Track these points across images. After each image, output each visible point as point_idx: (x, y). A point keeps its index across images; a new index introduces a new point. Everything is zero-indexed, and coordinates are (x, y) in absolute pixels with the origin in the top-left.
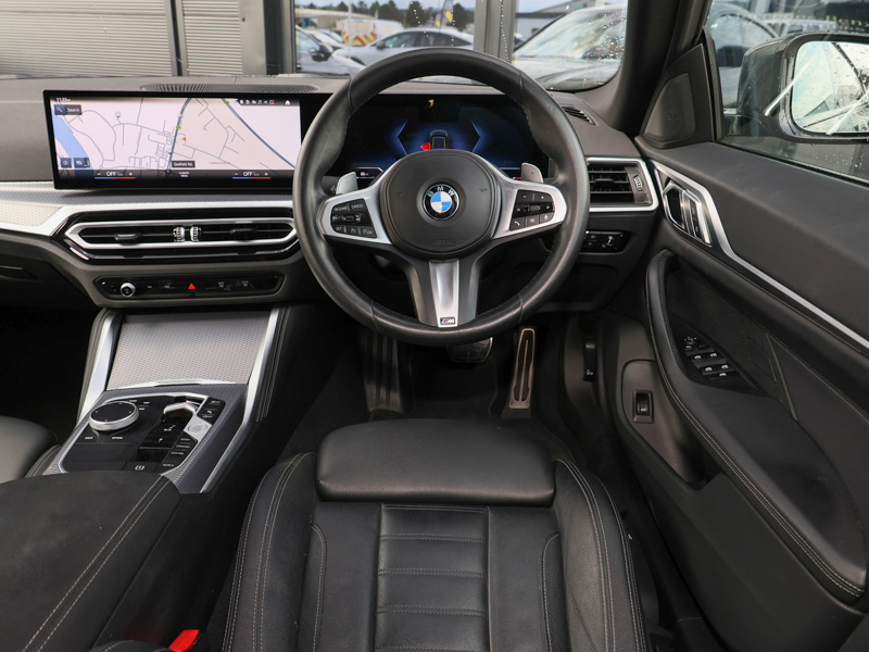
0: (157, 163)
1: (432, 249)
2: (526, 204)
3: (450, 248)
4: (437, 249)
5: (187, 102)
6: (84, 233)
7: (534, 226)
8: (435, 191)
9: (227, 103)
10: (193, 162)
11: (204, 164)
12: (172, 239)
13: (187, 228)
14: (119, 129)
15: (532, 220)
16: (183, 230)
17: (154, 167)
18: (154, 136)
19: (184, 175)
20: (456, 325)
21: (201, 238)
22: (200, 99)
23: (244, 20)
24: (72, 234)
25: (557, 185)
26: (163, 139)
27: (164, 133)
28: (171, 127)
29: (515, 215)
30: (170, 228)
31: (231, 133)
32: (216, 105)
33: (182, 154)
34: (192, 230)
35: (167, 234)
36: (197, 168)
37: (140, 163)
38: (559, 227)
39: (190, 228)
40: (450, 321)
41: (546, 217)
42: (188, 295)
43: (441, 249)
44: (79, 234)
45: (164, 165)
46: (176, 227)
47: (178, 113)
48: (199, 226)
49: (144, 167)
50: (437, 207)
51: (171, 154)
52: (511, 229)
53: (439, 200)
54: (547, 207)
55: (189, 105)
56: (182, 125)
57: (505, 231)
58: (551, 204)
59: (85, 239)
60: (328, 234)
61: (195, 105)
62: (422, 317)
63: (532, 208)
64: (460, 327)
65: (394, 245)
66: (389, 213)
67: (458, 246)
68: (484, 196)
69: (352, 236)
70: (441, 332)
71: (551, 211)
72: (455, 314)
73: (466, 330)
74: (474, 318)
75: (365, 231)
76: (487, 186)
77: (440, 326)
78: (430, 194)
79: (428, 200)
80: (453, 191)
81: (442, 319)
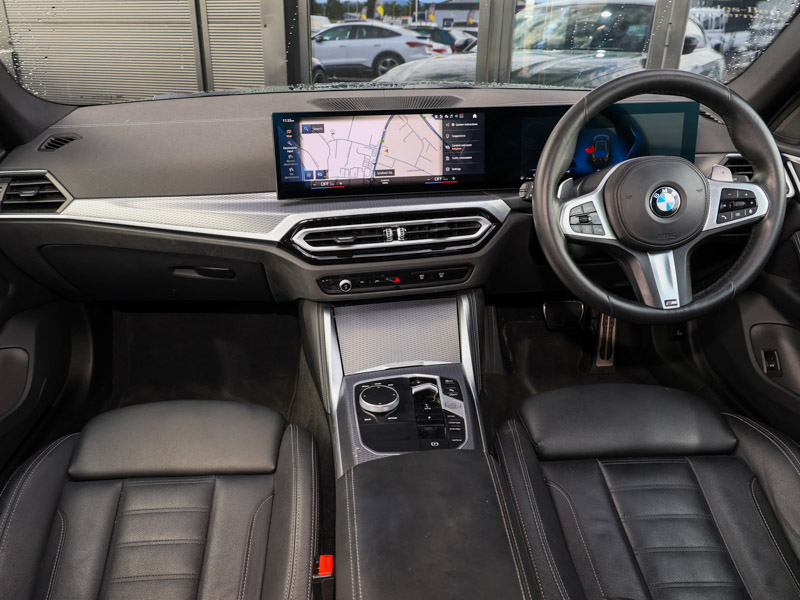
0: (362, 172)
1: (656, 242)
2: (731, 200)
3: (671, 241)
4: (660, 242)
5: (391, 119)
6: (307, 238)
7: (738, 219)
8: (659, 192)
9: (424, 118)
10: (393, 171)
11: (402, 172)
12: (384, 239)
13: (394, 229)
14: (333, 145)
15: (738, 214)
16: (391, 231)
17: (360, 176)
18: (363, 150)
19: (385, 182)
20: (678, 306)
21: (407, 237)
22: (402, 116)
23: (265, 26)
24: (298, 239)
25: (756, 182)
26: (369, 152)
27: (370, 146)
28: (376, 141)
29: (721, 211)
30: (381, 230)
31: (426, 144)
32: (415, 119)
33: (384, 164)
34: (399, 230)
35: (378, 235)
36: (396, 175)
37: (349, 174)
38: (761, 219)
39: (396, 228)
40: (673, 303)
41: (751, 211)
42: (393, 287)
43: (663, 242)
44: (304, 239)
45: (368, 174)
46: (385, 228)
47: (383, 129)
48: (404, 227)
49: (353, 176)
50: (662, 207)
51: (375, 164)
52: (718, 222)
53: (663, 201)
54: (750, 202)
55: (392, 121)
56: (386, 139)
57: (711, 223)
58: (754, 199)
59: (310, 243)
60: (568, 233)
61: (397, 120)
62: (648, 302)
63: (737, 204)
64: (682, 307)
65: (618, 240)
66: (618, 214)
67: (679, 239)
68: (701, 196)
69: (586, 234)
70: (665, 312)
71: (755, 206)
72: (676, 296)
73: (687, 309)
74: (691, 299)
75: (596, 229)
76: (702, 187)
77: (665, 307)
78: (656, 196)
79: (654, 200)
80: (675, 193)
81: (666, 301)
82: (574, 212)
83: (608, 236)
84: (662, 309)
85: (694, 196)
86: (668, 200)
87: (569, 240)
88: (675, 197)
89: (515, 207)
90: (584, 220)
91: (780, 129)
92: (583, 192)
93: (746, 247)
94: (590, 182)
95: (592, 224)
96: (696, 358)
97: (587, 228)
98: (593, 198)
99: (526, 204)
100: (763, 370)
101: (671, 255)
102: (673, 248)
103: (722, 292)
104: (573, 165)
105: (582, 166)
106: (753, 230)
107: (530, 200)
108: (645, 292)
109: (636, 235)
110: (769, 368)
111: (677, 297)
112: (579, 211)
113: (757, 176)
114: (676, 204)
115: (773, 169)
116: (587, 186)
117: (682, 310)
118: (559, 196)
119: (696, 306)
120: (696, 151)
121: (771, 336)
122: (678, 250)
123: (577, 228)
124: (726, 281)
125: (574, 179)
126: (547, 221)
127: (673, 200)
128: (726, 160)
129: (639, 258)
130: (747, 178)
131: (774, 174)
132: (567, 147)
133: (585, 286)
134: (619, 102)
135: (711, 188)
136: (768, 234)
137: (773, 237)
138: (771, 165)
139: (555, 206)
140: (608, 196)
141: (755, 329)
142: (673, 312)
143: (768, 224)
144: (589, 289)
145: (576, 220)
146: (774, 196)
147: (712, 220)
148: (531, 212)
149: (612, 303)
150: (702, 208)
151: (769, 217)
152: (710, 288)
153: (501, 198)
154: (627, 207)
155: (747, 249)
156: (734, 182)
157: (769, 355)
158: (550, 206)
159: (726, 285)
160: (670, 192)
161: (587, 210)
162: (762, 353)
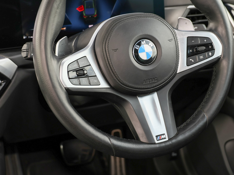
1: (143, 87)
2: (195, 46)
3: (154, 85)
4: (146, 87)
8: (139, 44)
15: (201, 57)
20: (167, 139)
25: (211, 30)
29: (189, 56)
38: (218, 60)
40: (163, 137)
41: (210, 54)
43: (149, 86)
50: (143, 56)
52: (188, 65)
54: (209, 47)
57: (182, 67)
58: (211, 44)
60: (68, 87)
62: (143, 139)
63: (200, 49)
64: (170, 139)
65: (112, 87)
66: (109, 65)
67: (160, 82)
68: (172, 44)
69: (84, 85)
70: (157, 146)
71: (212, 49)
73: (174, 141)
74: (176, 132)
75: (92, 80)
76: (172, 37)
77: (157, 142)
78: (137, 47)
79: (136, 51)
80: (151, 44)
81: (157, 136)
82: (71, 68)
83: (103, 85)
84: (155, 143)
85: (167, 46)
86: (147, 50)
87: (70, 93)
88: (152, 48)
89: (21, 64)
90: (81, 73)
92: (78, 49)
93: (211, 83)
95: (88, 76)
97: (84, 80)
98: (86, 53)
99: (29, 62)
101: (155, 95)
102: (157, 90)
104: (66, 22)
105: (75, 23)
107: (31, 59)
108: (139, 131)
109: (125, 82)
111: (165, 132)
112: (75, 66)
113: (211, 25)
114: (154, 53)
115: (221, 19)
116: (80, 43)
117: (170, 143)
118: (57, 54)
119: (181, 137)
120: (165, 5)
122: (160, 91)
123: (76, 81)
124: (200, 113)
125: (68, 37)
126: (48, 78)
128: (188, 11)
129: (130, 101)
130: (204, 26)
131: (222, 23)
132: (58, 11)
133: (89, 133)
135: (179, 37)
136: (225, 71)
137: (229, 73)
138: (219, 16)
139: (53, 63)
140: (98, 50)
141: (229, 145)
142: (163, 145)
143: (224, 63)
144: (93, 135)
145: (73, 74)
147: (183, 64)
148: (33, 68)
150: (175, 54)
151: (223, 57)
152: (189, 120)
153: (8, 56)
154: (115, 58)
155: (212, 85)
156: (196, 30)
158: (49, 64)
159: (201, 116)
160: (147, 43)
161: (82, 63)
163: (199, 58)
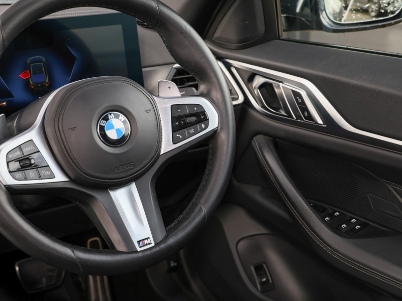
1: (115, 176)
2: (182, 117)
3: (130, 172)
4: (119, 176)
7: (193, 136)
8: (106, 119)
15: (192, 131)
20: (153, 244)
25: (202, 95)
29: (175, 130)
38: (214, 133)
40: (147, 242)
41: (203, 126)
43: (122, 175)
50: (112, 135)
52: (174, 143)
53: (111, 128)
54: (201, 117)
57: (167, 146)
58: (204, 113)
60: (9, 183)
62: (120, 247)
63: (189, 120)
64: (157, 244)
65: (72, 180)
66: (66, 150)
67: (138, 168)
68: (151, 117)
69: (32, 180)
70: (140, 254)
71: (206, 120)
72: (148, 234)
73: (162, 246)
74: (164, 234)
75: (43, 172)
76: (150, 107)
77: (139, 249)
78: (103, 123)
79: (102, 129)
80: (122, 117)
81: (139, 242)
82: (10, 156)
83: (59, 177)
84: (137, 252)
85: (144, 118)
86: (117, 126)
87: (12, 191)
88: (124, 122)
90: (25, 163)
91: (218, 34)
92: (21, 130)
93: (208, 165)
94: (26, 115)
95: (36, 167)
96: (195, 286)
97: (31, 173)
98: (33, 135)
100: (256, 288)
101: (133, 186)
102: (135, 179)
103: (194, 218)
106: (210, 145)
108: (114, 236)
109: (89, 172)
110: (262, 284)
112: (18, 154)
113: (202, 88)
114: (126, 129)
116: (24, 121)
117: (158, 248)
119: (172, 241)
120: (142, 65)
121: (257, 249)
122: (139, 180)
123: (19, 175)
124: (195, 205)
125: (7, 116)
127: (123, 126)
128: (174, 72)
129: (99, 196)
130: (194, 89)
133: (43, 244)
134: (44, 18)
135: (159, 106)
136: (225, 148)
137: (230, 150)
140: (49, 129)
141: (242, 245)
142: (149, 252)
143: (222, 137)
144: (49, 247)
145: (16, 166)
146: (222, 106)
147: (167, 141)
149: (79, 258)
150: (155, 129)
151: (221, 129)
152: (181, 216)
154: (74, 140)
155: (208, 167)
156: (183, 96)
157: (259, 269)
159: (197, 210)
160: (117, 117)
161: (27, 150)
162: (253, 268)
163: (188, 132)
